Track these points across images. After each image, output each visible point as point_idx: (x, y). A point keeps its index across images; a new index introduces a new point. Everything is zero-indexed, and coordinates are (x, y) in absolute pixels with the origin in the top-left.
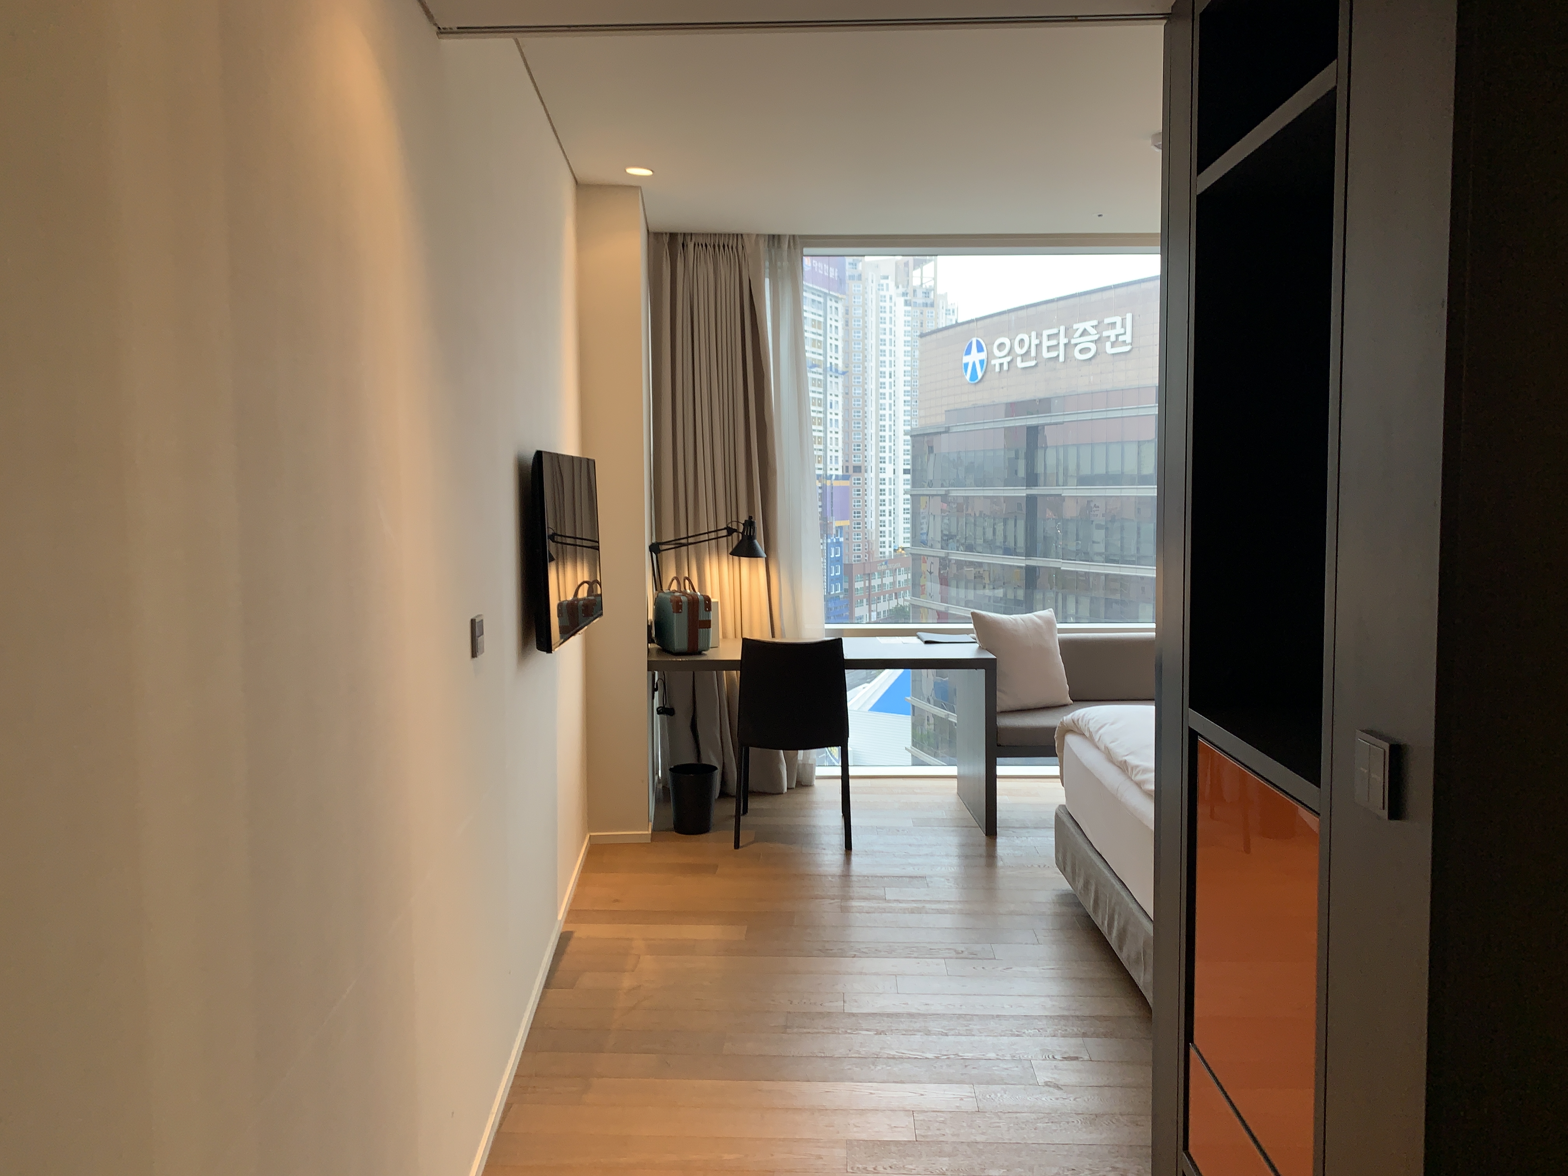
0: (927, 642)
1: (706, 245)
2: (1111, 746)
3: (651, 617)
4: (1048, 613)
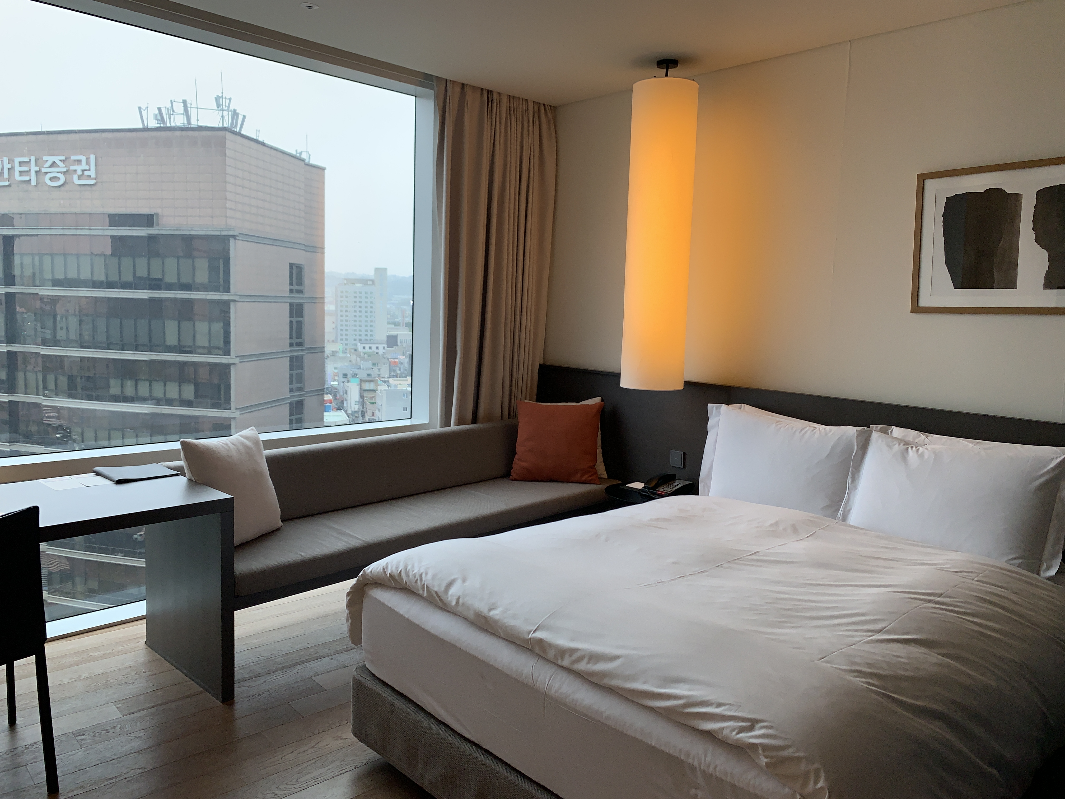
0: (120, 482)
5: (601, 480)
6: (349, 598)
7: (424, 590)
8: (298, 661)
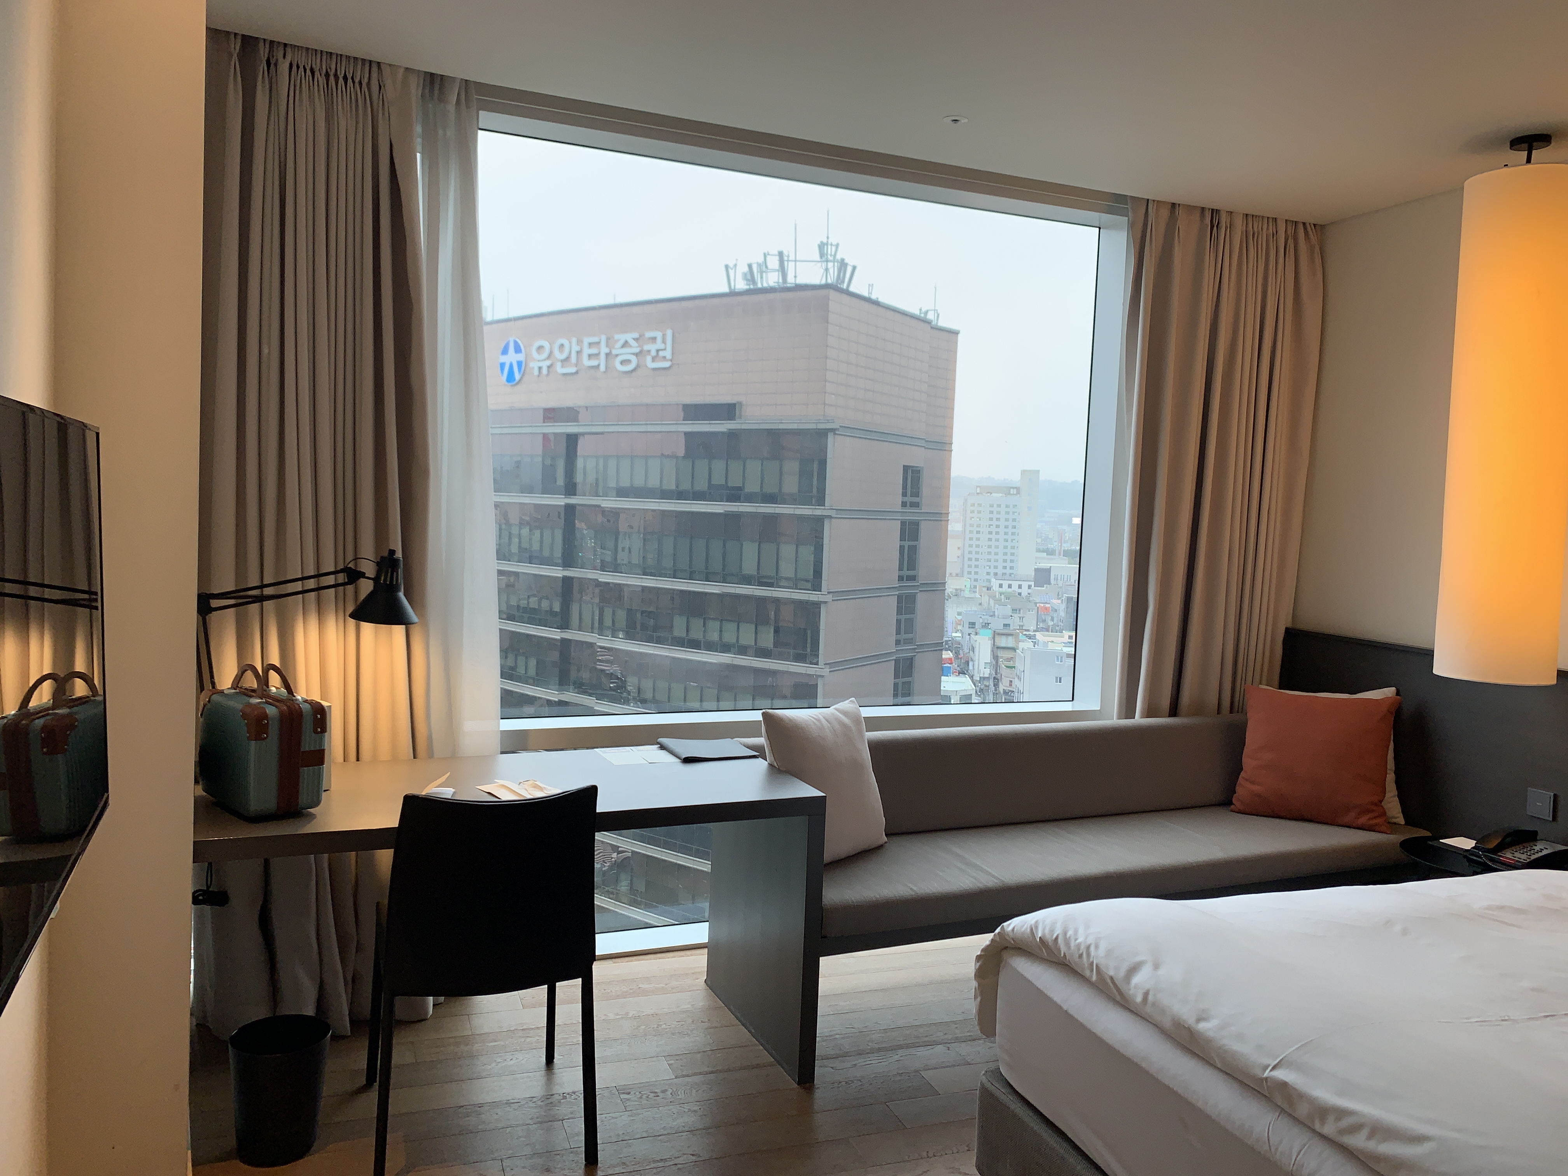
0: (685, 760)
5: (1392, 826)
6: (978, 964)
7: (1092, 970)
8: (901, 1043)
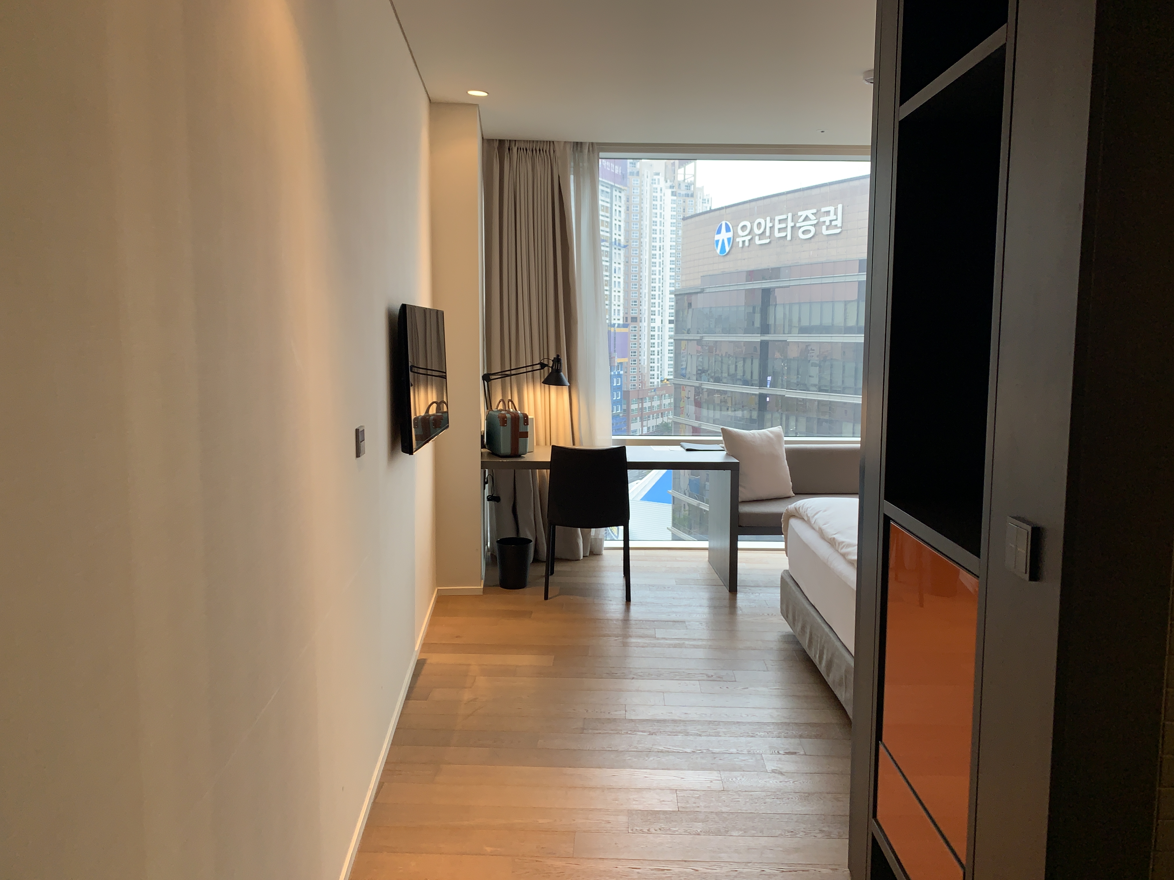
0: (688, 450)
1: (526, 149)
2: (823, 527)
3: (484, 428)
4: (778, 429)
